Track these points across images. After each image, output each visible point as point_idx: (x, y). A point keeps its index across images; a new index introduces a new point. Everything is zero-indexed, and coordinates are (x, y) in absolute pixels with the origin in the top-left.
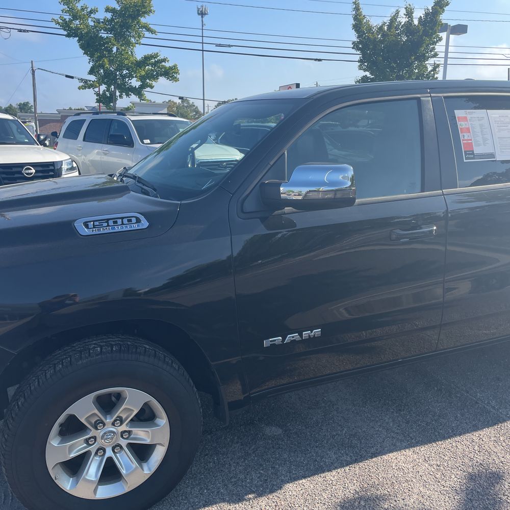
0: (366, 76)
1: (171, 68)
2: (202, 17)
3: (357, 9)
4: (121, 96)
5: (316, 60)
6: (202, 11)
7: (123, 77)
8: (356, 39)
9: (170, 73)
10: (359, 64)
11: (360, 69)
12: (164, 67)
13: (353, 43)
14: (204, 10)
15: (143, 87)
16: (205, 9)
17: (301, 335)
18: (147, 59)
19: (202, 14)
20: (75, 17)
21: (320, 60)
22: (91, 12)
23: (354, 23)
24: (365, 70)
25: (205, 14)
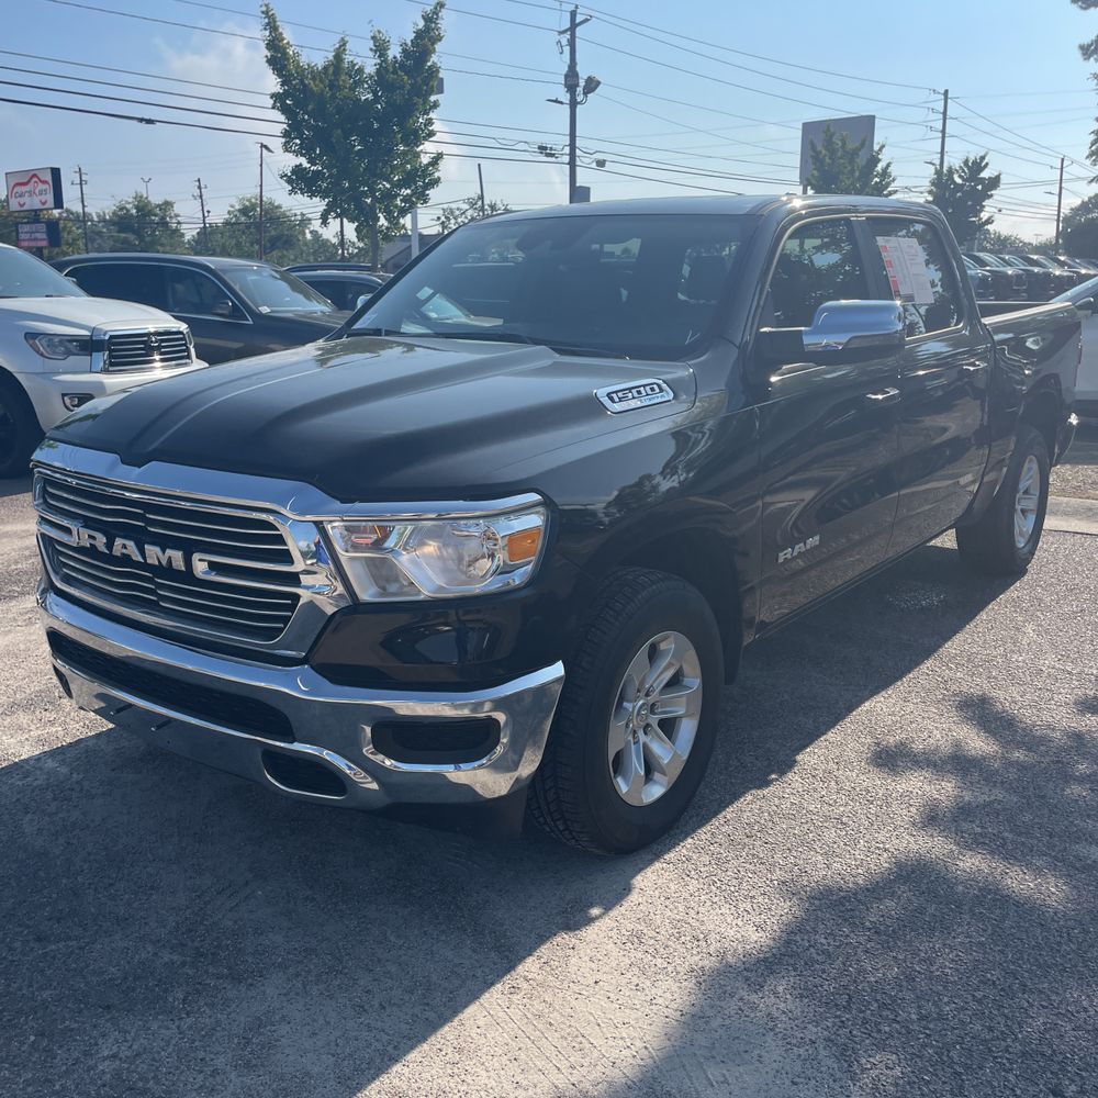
0: (301, 165)
3: (272, 25)
5: (141, 120)
8: (278, 89)
10: (284, 140)
11: (286, 150)
13: (273, 96)
17: (805, 544)
21: (149, 121)
23: (269, 54)
24: (297, 153)
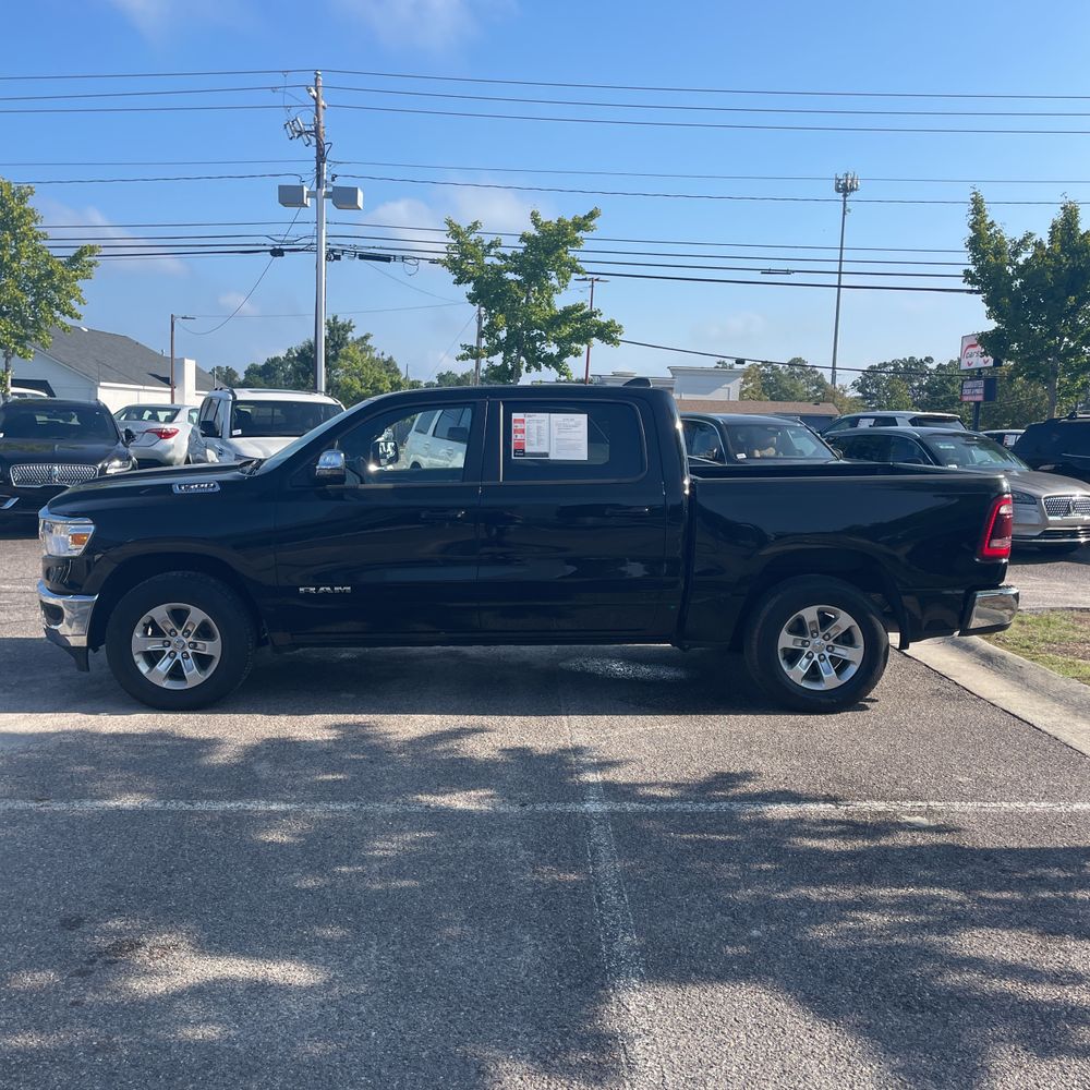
1: (608, 325)
2: (845, 196)
4: (528, 369)
6: (845, 185)
7: (533, 340)
9: (607, 333)
12: (597, 324)
14: (849, 181)
15: (563, 354)
16: (852, 180)
17: (333, 589)
18: (568, 312)
19: (845, 189)
20: (464, 255)
22: (491, 246)
25: (852, 190)
